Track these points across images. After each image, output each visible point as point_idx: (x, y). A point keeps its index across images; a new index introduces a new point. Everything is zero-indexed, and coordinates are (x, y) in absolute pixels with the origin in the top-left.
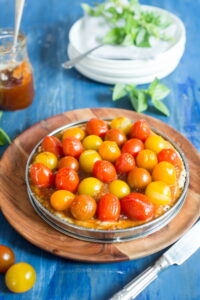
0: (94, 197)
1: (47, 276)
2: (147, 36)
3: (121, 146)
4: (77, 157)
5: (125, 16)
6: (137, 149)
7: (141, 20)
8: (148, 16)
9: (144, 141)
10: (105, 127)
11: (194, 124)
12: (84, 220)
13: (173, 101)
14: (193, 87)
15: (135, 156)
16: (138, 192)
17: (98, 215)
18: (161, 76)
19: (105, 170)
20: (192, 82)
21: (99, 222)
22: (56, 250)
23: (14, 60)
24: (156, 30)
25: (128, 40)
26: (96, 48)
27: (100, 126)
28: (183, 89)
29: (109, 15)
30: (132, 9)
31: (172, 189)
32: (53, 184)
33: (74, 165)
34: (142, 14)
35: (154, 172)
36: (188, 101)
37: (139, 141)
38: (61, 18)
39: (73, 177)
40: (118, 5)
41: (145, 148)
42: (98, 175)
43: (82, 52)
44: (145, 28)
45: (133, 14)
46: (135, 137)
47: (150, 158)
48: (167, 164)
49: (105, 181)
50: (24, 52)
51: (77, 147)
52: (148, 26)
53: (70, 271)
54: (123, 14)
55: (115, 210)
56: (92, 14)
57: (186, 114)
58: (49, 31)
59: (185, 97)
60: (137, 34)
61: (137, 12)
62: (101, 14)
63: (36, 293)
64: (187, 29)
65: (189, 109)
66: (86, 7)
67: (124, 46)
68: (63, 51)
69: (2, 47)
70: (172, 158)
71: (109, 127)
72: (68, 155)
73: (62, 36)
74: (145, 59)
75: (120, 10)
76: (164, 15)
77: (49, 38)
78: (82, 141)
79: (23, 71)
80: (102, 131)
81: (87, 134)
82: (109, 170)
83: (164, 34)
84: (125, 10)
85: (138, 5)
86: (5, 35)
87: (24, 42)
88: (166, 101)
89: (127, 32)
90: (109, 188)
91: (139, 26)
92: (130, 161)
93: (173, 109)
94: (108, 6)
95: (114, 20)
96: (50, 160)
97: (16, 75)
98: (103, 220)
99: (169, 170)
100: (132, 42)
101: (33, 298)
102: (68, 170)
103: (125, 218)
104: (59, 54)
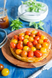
0: (27, 51)
1: (12, 72)
2: (38, 9)
3: (34, 38)
4: (23, 41)
5: (33, 4)
6: (38, 39)
7: (37, 5)
8: (38, 4)
9: (40, 37)
10: (30, 33)
11: (50, 32)
12: (24, 57)
13: (45, 26)
14: (50, 23)
15: (38, 41)
16: (38, 50)
17: (28, 56)
18: (42, 20)
19: (30, 44)
20: (50, 21)
21: (28, 58)
22: (17, 65)
23: (4, 16)
24: (41, 8)
25: (33, 10)
26: (25, 13)
27: (28, 33)
28: (47, 23)
29: (28, 4)
30: (34, 2)
31: (47, 49)
32: (16, 48)
33: (22, 43)
34: (37, 4)
35: (43, 45)
36: (49, 26)
37: (39, 37)
38: (16, 5)
39: (21, 46)
40: (31, 1)
41: (40, 39)
42: (28, 45)
43: (21, 14)
44: (38, 7)
45: (35, 4)
46: (38, 36)
47: (41, 41)
48: (46, 43)
49: (30, 47)
50: (6, 14)
51: (23, 38)
52: (39, 7)
53: (18, 70)
54: (32, 4)
55: (32, 54)
56: (24, 4)
57: (48, 30)
58: (13, 8)
59: (48, 25)
60: (36, 9)
61: (36, 3)
62: (26, 4)
63: (9, 76)
64: (49, 8)
65: (49, 28)
66: (22, 2)
67: (32, 12)
68: (16, 13)
69: (1, 12)
70: (47, 41)
71: (31, 33)
72: (20, 40)
73: (16, 9)
74: (38, 15)
75: (31, 3)
76: (43, 4)
77: (13, 10)
78: (24, 37)
79: (6, 18)
80: (29, 34)
81: (25, 35)
82: (31, 44)
83: (43, 9)
84: (33, 3)
85: (36, 1)
86: (1, 9)
87: (6, 11)
88: (43, 26)
89: (33, 8)
90: (31, 49)
91: (36, 7)
92: (36, 42)
93: (45, 28)
94: (28, 2)
95: (30, 5)
96: (16, 41)
97: (4, 20)
98: (29, 57)
99: (46, 44)
100: (34, 11)
101: (9, 77)
102: (20, 44)
103: (35, 57)
104: (15, 14)
